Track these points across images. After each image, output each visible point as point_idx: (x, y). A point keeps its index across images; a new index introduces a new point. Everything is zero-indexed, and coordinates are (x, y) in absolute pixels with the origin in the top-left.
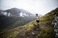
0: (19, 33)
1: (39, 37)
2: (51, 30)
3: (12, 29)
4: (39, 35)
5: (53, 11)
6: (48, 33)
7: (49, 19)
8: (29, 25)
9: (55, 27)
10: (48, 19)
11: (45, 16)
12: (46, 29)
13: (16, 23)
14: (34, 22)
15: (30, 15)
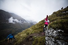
2: (43, 38)
7: (42, 27)
14: (27, 30)
15: (24, 21)
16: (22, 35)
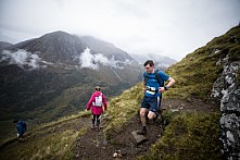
0: (79, 135)
1: (161, 147)
2: (207, 119)
3: (53, 119)
4: (161, 141)
5: (218, 41)
6: (196, 133)
7: (200, 76)
8: (122, 104)
9: (222, 105)
10: (195, 76)
11: (183, 61)
12: (189, 115)
13: (67, 96)
15: (124, 60)
16: (123, 105)
